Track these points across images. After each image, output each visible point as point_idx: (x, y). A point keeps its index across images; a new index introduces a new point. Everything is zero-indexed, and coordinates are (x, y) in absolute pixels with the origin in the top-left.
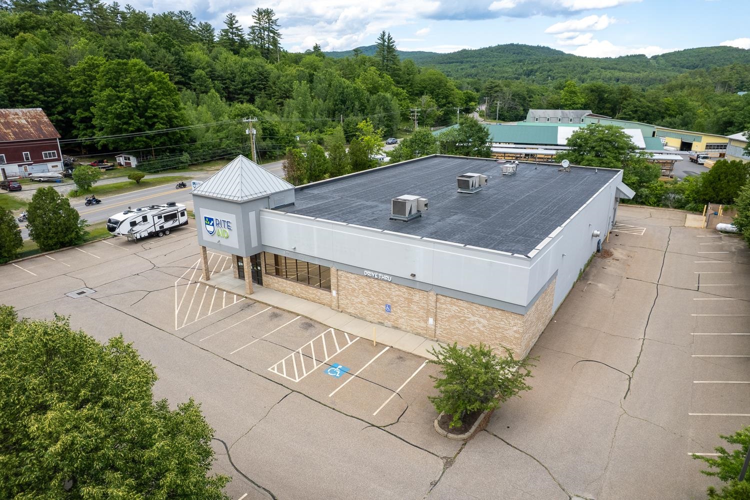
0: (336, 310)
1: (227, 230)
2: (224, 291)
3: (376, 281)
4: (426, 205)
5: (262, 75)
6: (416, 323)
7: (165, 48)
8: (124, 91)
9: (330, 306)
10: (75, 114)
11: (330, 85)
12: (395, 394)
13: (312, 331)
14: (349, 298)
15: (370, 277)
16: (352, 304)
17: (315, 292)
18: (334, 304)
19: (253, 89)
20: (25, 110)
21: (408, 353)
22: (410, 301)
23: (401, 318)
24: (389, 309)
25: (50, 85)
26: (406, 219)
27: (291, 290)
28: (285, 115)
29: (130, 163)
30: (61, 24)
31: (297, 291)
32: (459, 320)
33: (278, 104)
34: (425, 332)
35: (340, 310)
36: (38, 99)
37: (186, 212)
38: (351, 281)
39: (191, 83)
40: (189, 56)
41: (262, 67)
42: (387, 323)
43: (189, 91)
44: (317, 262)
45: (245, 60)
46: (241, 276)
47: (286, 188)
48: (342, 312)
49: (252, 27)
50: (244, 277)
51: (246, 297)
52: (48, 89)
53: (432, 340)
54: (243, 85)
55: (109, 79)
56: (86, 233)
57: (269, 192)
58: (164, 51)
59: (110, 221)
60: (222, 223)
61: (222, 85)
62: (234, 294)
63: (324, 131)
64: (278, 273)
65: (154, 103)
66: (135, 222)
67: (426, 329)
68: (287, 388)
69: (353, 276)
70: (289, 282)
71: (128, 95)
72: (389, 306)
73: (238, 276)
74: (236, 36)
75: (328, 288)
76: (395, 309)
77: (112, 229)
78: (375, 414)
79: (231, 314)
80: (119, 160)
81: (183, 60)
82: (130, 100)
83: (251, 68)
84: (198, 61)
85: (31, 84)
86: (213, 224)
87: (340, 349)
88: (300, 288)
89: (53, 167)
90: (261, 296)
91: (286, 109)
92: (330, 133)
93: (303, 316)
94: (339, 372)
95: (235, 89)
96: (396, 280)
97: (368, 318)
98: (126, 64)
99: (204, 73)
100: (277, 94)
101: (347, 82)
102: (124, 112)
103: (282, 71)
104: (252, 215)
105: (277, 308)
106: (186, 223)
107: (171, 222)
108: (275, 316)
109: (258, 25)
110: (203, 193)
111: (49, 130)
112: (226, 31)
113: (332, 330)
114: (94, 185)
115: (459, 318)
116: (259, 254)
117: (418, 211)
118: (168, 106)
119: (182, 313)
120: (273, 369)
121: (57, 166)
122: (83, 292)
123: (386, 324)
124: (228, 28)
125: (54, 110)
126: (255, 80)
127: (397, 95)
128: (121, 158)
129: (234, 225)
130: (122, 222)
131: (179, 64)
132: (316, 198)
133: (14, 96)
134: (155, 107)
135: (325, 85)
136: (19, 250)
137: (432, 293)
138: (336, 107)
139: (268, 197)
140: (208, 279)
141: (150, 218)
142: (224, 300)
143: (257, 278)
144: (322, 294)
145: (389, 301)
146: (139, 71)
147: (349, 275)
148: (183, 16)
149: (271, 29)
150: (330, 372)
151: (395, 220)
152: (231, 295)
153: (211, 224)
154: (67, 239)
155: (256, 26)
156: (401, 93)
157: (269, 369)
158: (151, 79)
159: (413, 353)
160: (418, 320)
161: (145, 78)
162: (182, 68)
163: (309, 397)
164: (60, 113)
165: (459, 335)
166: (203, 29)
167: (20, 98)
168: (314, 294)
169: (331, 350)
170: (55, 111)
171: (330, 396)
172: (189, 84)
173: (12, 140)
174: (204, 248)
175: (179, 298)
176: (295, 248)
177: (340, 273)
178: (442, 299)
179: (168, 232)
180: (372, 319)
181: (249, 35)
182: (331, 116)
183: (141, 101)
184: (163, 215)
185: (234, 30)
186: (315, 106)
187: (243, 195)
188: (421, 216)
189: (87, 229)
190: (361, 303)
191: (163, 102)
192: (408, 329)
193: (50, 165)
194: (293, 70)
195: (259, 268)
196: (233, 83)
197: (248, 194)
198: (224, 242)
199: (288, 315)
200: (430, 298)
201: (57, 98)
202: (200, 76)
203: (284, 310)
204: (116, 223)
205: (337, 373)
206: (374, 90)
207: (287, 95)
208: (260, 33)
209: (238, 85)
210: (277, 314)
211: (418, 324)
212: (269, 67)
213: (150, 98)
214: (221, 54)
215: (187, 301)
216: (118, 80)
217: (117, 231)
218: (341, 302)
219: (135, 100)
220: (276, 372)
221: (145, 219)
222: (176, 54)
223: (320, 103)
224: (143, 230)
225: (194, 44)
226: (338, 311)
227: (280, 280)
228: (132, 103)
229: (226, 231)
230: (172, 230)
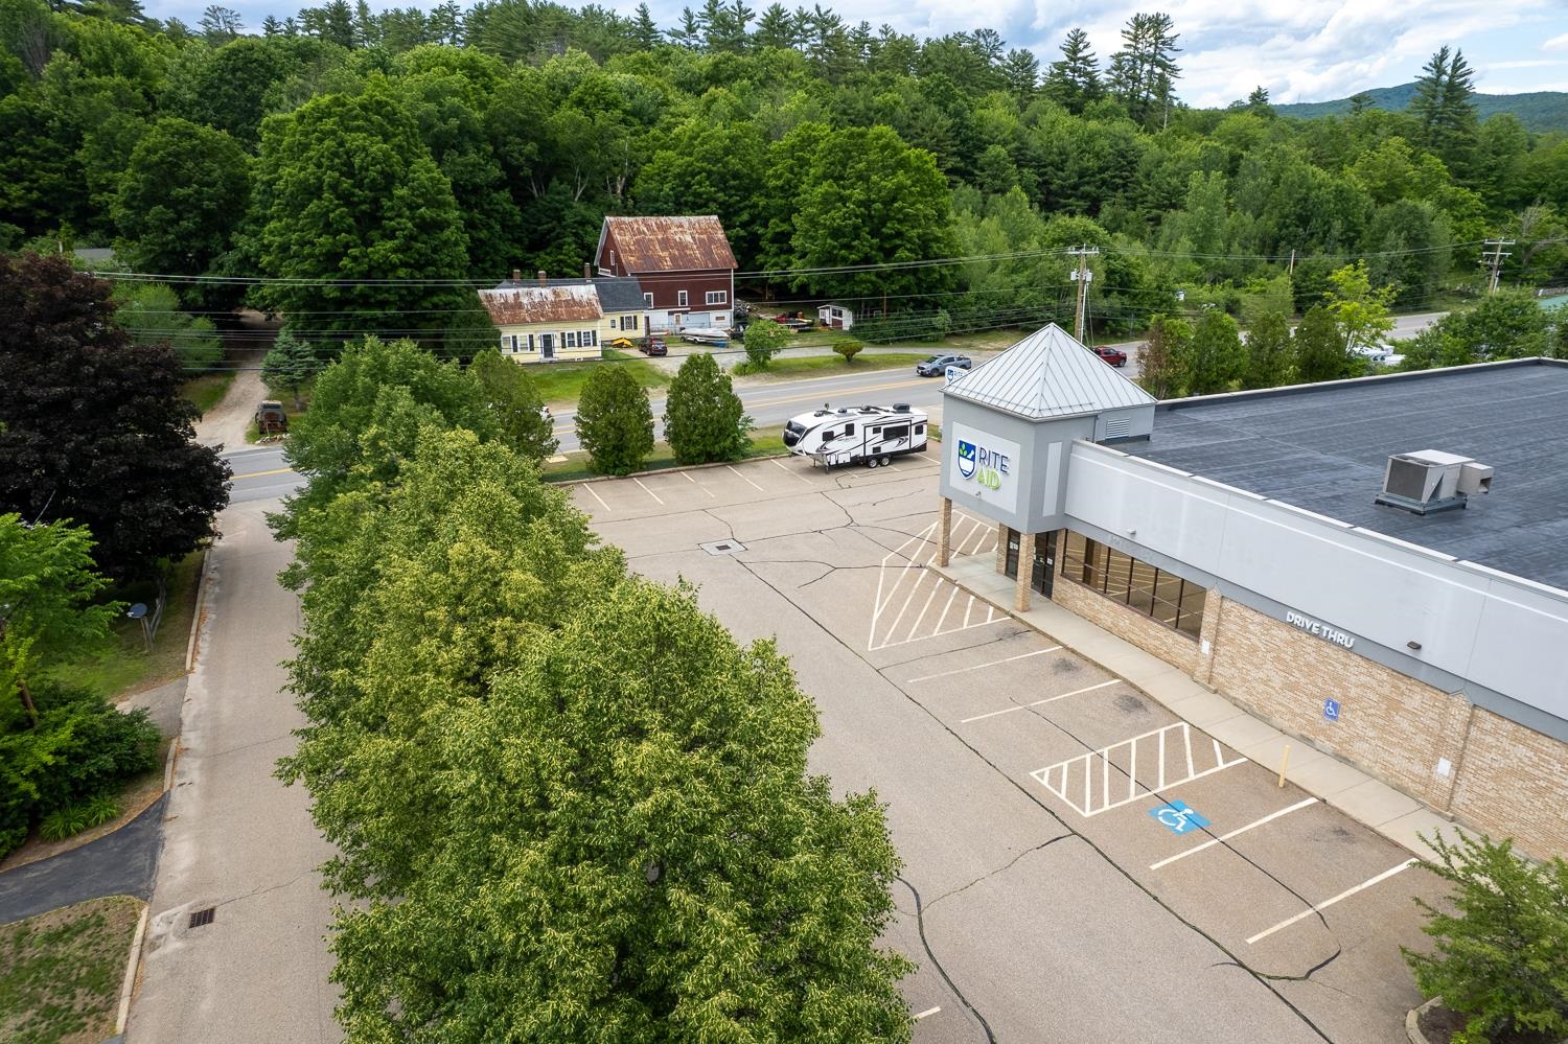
0: (1203, 685)
1: (999, 474)
2: (972, 594)
3: (1313, 641)
4: (1485, 482)
5: (1124, 157)
6: (1398, 760)
7: (939, 103)
8: (852, 186)
9: (1192, 675)
10: (767, 227)
11: (1276, 182)
12: (1311, 911)
13: (1140, 717)
14: (1239, 665)
15: (1298, 628)
16: (1245, 681)
17: (1161, 635)
18: (1202, 670)
19: (1099, 188)
20: (694, 219)
21: (1365, 826)
22: (1394, 705)
23: (1362, 739)
24: (1334, 710)
25: (736, 175)
26: (1421, 509)
27: (1110, 620)
28: (1160, 244)
29: (840, 322)
30: (771, 68)
31: (1122, 624)
32: (1530, 784)
33: (1149, 220)
34: (1422, 788)
35: (1212, 686)
36: (715, 201)
37: (925, 427)
38: (1251, 627)
39: (976, 172)
40: (981, 119)
41: (1125, 139)
42: (1320, 740)
43: (970, 187)
44: (1179, 572)
45: (1093, 125)
46: (1011, 571)
47: (1137, 402)
48: (1216, 692)
49: (1118, 57)
50: (1016, 574)
51: (1012, 616)
52: (732, 183)
53: (1439, 814)
54: (1080, 178)
55: (832, 164)
56: (749, 442)
57: (1098, 407)
58: (934, 108)
59: (790, 424)
60: (992, 456)
61: (1037, 178)
62: (991, 604)
63: (1245, 285)
64: (1087, 579)
65: (900, 210)
66: (832, 433)
67: (1428, 783)
68: (1063, 822)
69: (1258, 618)
70: (1108, 603)
71: (858, 193)
72: (1335, 706)
73: (1004, 569)
74: (1080, 76)
75: (1194, 632)
76: (1348, 716)
77: (791, 441)
78: (1251, 941)
79: (974, 643)
80: (823, 314)
81: (967, 127)
82: (860, 204)
83: (1102, 143)
84: (997, 128)
85: (710, 173)
86: (974, 456)
87: (1197, 771)
88: (1129, 619)
89: (717, 318)
90: (1044, 618)
91: (1166, 230)
92: (1258, 288)
93: (1125, 681)
94: (1183, 823)
95: (1062, 187)
96: (1366, 649)
97: (1277, 720)
98: (862, 135)
99: (1003, 152)
100: (1150, 197)
101: (1322, 174)
102: (846, 226)
103: (1168, 149)
104: (1055, 450)
105: (1073, 651)
106: (923, 448)
107: (896, 442)
108: (1065, 666)
109: (1131, 50)
110: (965, 394)
111: (723, 254)
112: (1061, 66)
113: (1186, 727)
114: (775, 357)
115: (1533, 780)
116: (1055, 532)
117: (1459, 493)
118: (925, 216)
119: (886, 620)
120: (1041, 775)
121: (723, 318)
122: (726, 547)
123: (1318, 744)
124: (1066, 59)
125: (735, 219)
126: (1107, 169)
127: (1451, 204)
128: (827, 311)
129: (1013, 467)
130: (809, 431)
131: (958, 134)
132: (1200, 430)
133: (683, 195)
134: (901, 216)
135: (1265, 180)
136: (646, 457)
137: (1459, 700)
138: (1284, 231)
139: (1095, 417)
140: (945, 564)
141: (859, 430)
142: (968, 612)
143: (1043, 581)
144: (1177, 643)
145: (1337, 694)
146: (884, 148)
147: (1248, 614)
148: (981, 39)
149: (1158, 57)
150: (1164, 815)
151: (1391, 505)
152: (983, 606)
153: (970, 456)
154: (717, 449)
155: (1127, 54)
156: (1465, 201)
157: (1033, 774)
158: (903, 164)
159: (1380, 829)
160: (1407, 755)
161: (892, 162)
162: (963, 142)
163: (1106, 857)
164: (743, 225)
165: (1523, 822)
166: (1016, 64)
167: (690, 198)
168: (1158, 638)
169: (1176, 768)
170: (737, 220)
171: (1154, 867)
172: (972, 174)
173: (667, 269)
174: (948, 501)
175: (886, 590)
176: (1134, 534)
177: (1227, 605)
178: (1489, 722)
179: (886, 461)
180: (1285, 725)
181: (1108, 72)
182: (1267, 250)
183: (878, 205)
184: (883, 427)
185: (1079, 64)
186: (1233, 228)
187: (1044, 406)
188: (1464, 506)
189: (751, 435)
190: (1266, 683)
191: (917, 209)
192: (1377, 770)
193: (714, 314)
194: (1193, 148)
195: (1050, 561)
196: (1060, 173)
197: (1053, 404)
198: (988, 496)
199: (1094, 671)
200: (1453, 711)
201: (744, 199)
202: (996, 159)
203: (1087, 659)
204: (800, 430)
205: (1178, 822)
206: (1388, 193)
207: (1173, 200)
208: (1133, 68)
209: (1069, 177)
210: (1070, 664)
211: (1409, 766)
212: (1142, 140)
213: (894, 200)
214: (1045, 113)
215: (899, 599)
216: (844, 166)
217: (799, 446)
218: (1218, 670)
219: (866, 204)
220: (1045, 782)
221: (850, 430)
222: (958, 114)
223: (1246, 221)
224: (843, 450)
225: (993, 94)
226: (1208, 689)
227: (1089, 593)
228: (862, 209)
229: (996, 476)
230: (896, 457)
